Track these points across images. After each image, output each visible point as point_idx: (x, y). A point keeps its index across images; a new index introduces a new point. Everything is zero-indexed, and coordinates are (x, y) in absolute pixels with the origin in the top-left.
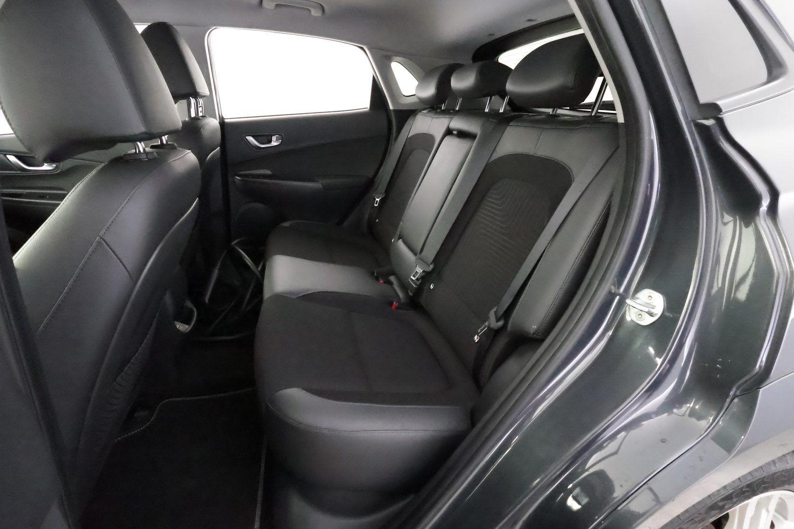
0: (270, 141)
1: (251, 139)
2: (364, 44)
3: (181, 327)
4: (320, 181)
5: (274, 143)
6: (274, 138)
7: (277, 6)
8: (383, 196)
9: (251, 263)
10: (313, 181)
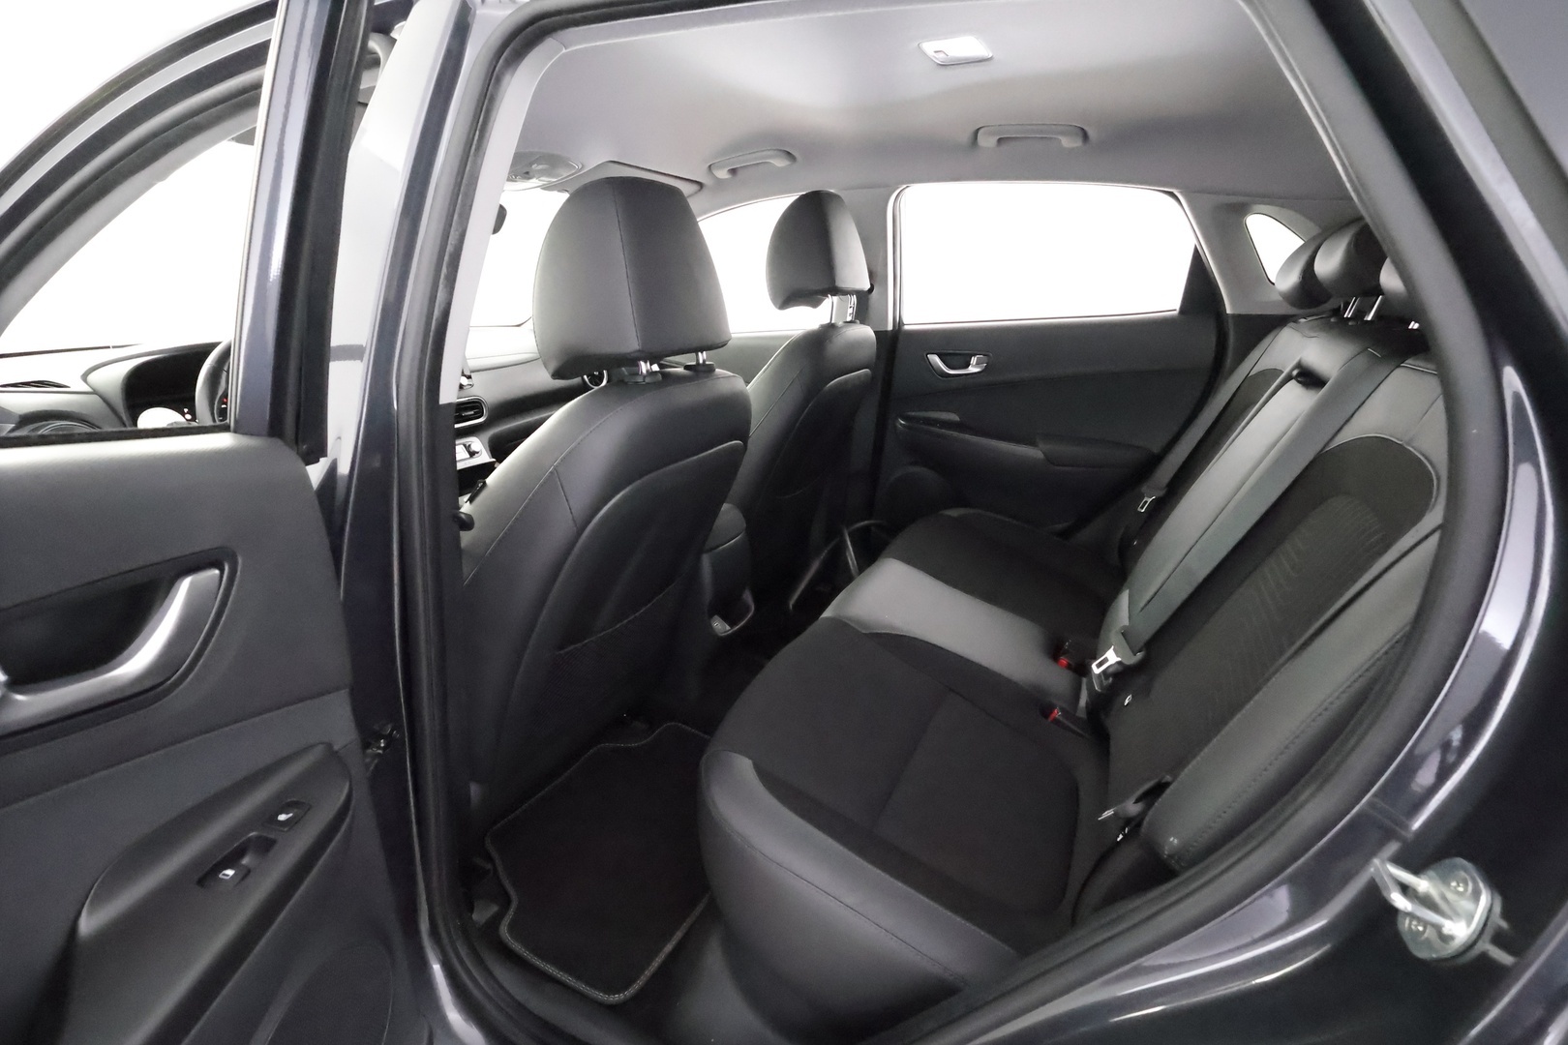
0: (967, 365)
1: (935, 359)
2: (1177, 188)
3: (719, 626)
4: (1041, 445)
5: (972, 369)
6: (974, 360)
7: (1000, 141)
8: (1161, 493)
9: (853, 563)
10: (1032, 443)
